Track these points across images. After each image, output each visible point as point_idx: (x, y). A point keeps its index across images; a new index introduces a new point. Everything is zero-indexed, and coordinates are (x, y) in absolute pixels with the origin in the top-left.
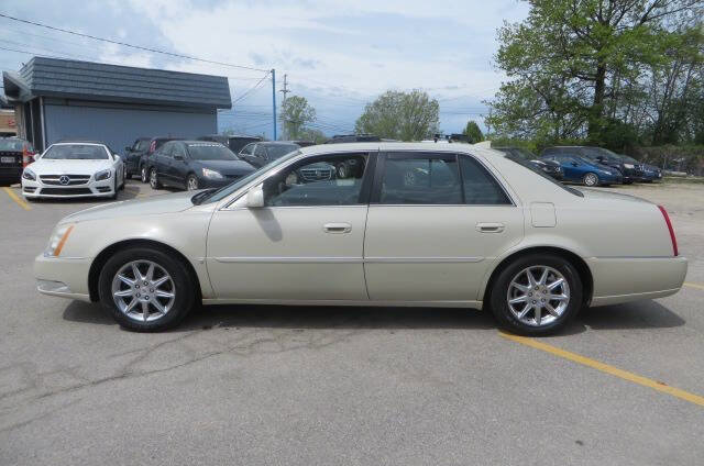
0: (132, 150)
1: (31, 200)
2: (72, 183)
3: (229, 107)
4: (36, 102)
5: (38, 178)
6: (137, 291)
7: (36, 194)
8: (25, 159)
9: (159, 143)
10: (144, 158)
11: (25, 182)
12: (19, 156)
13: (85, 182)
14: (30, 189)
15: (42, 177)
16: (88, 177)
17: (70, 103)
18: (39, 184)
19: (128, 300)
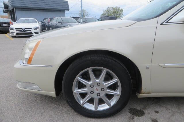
0: (43, 22)
1: (13, 37)
2: (26, 31)
3: (69, 10)
4: (13, 10)
5: (15, 29)
6: (91, 89)
7: (15, 35)
8: (11, 24)
9: (51, 19)
10: (47, 24)
11: (11, 31)
12: (9, 24)
13: (30, 30)
14: (13, 33)
15: (16, 29)
16: (31, 28)
17: (23, 10)
18: (15, 31)
19: (83, 95)
